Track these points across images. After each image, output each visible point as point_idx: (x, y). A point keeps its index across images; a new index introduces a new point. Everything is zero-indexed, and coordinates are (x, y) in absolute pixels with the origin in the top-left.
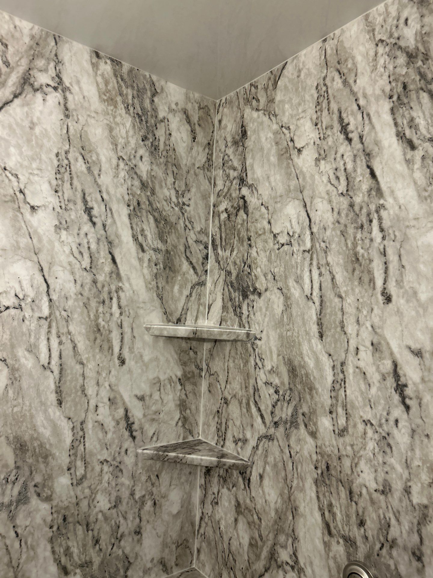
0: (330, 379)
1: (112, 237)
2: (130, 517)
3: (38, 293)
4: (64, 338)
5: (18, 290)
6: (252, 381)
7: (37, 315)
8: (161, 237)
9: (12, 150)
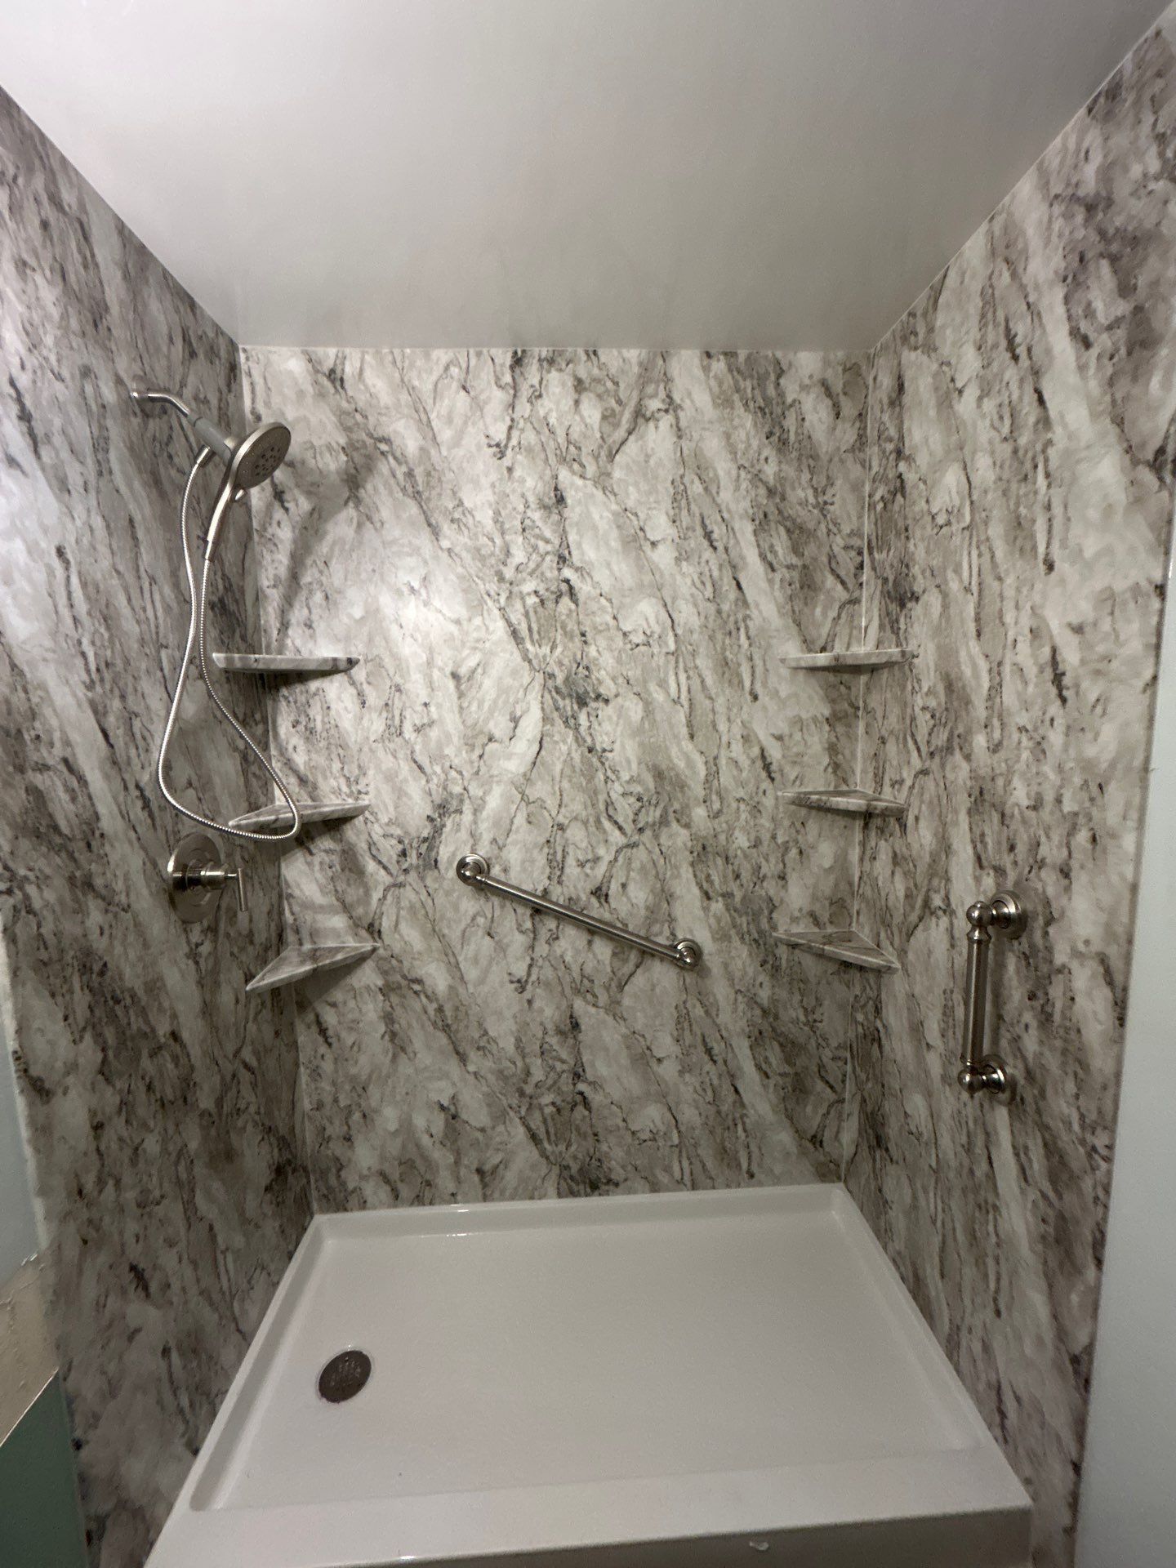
0: (986, 685)
1: (736, 560)
2: (773, 860)
3: (664, 629)
4: (691, 673)
5: (646, 627)
6: (909, 711)
7: (664, 650)
8: (796, 550)
9: (631, 489)
